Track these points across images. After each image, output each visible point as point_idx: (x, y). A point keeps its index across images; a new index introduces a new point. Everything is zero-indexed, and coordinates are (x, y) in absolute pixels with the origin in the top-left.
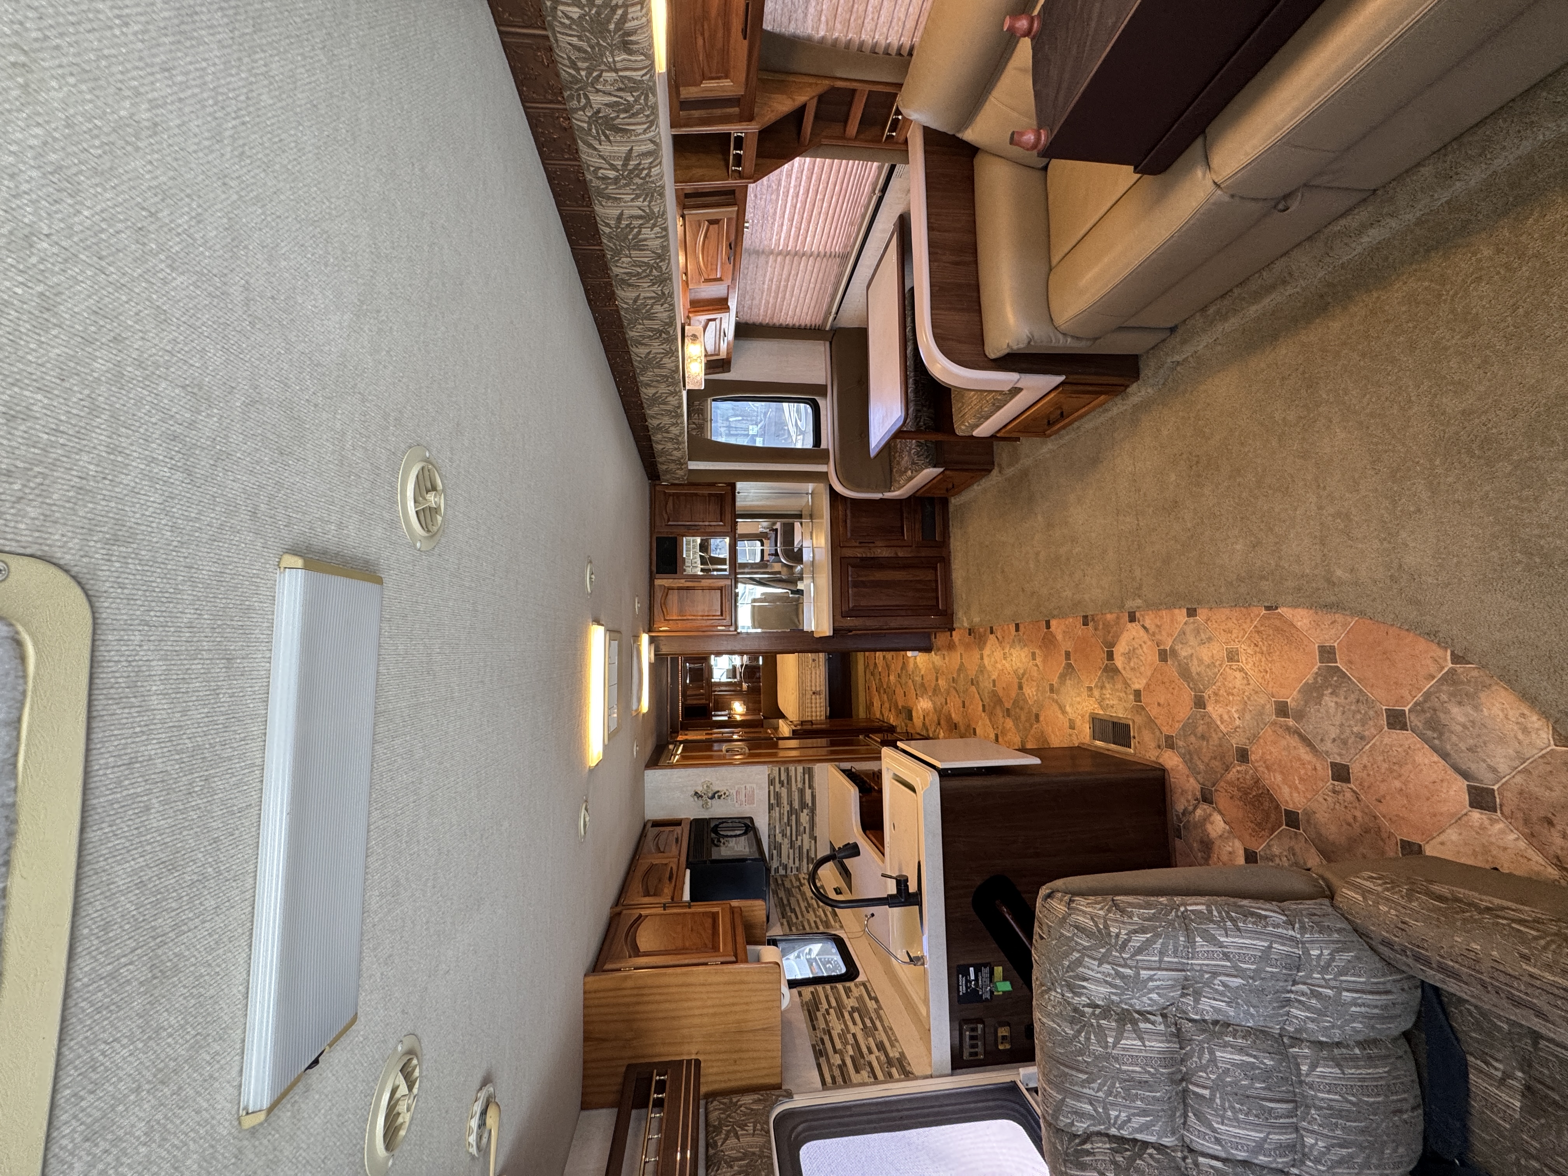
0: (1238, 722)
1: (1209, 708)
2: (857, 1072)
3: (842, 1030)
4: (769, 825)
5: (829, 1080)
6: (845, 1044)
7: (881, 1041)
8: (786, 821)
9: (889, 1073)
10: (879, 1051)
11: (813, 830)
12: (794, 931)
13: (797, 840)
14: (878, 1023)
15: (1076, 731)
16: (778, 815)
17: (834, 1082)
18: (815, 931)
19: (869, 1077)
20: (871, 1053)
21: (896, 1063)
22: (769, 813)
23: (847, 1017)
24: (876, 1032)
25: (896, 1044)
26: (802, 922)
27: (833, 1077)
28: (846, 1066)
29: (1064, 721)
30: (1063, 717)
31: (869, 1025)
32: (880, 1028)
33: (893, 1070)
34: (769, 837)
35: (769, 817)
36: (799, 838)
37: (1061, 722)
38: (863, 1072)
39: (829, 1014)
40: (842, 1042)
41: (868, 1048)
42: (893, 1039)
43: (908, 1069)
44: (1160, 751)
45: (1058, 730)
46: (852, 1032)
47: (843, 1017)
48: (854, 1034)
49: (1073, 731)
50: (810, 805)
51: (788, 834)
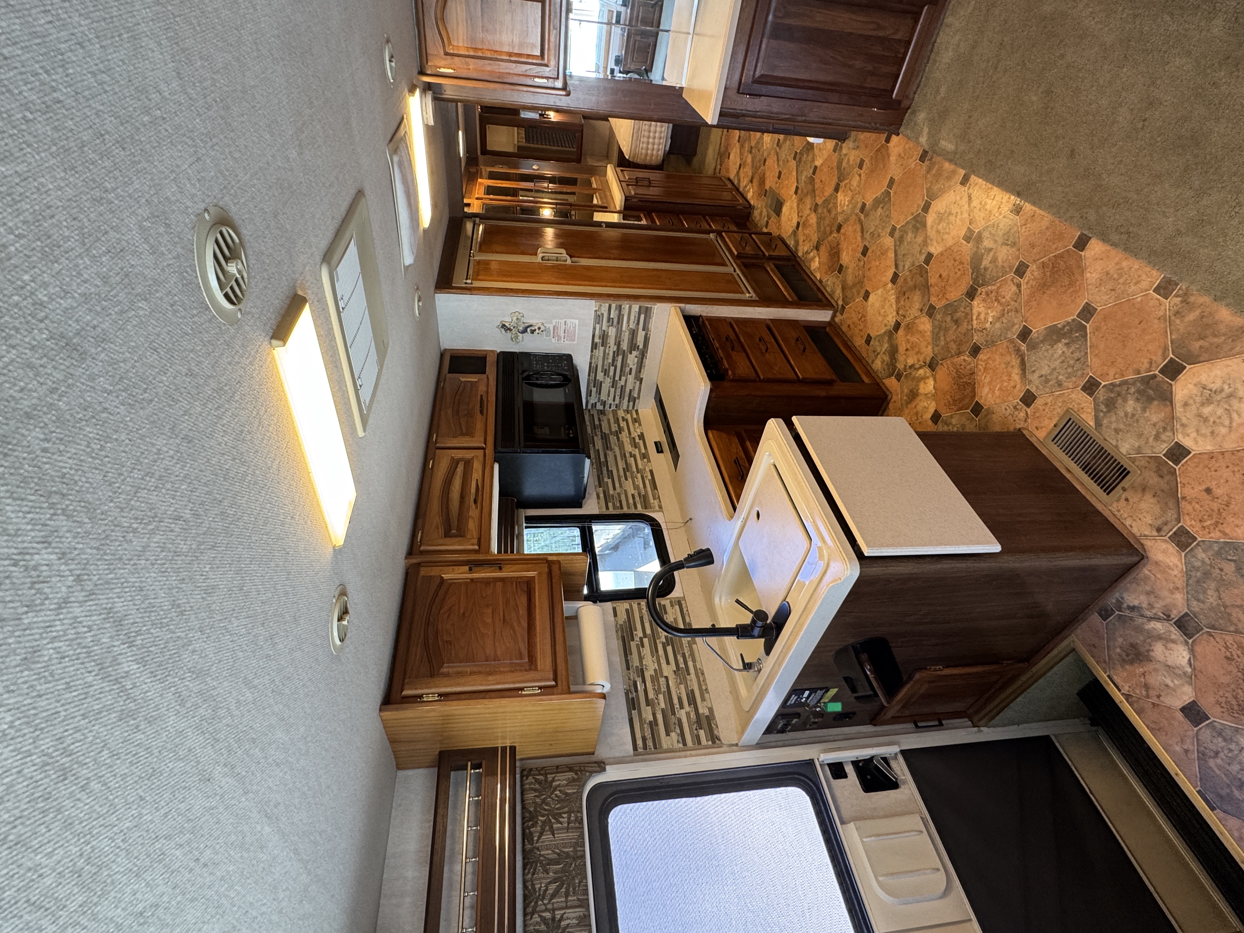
2: (668, 734)
3: (655, 670)
4: (591, 363)
5: (640, 742)
6: (657, 692)
7: (692, 691)
8: (610, 361)
9: (698, 737)
10: (689, 705)
11: (640, 372)
12: (611, 508)
13: (620, 379)
14: (690, 664)
15: (1029, 410)
16: (601, 354)
17: (645, 747)
18: (632, 511)
19: (678, 742)
20: (682, 707)
21: (704, 723)
22: (592, 351)
23: (661, 652)
24: (688, 677)
25: (706, 695)
26: (619, 494)
27: (644, 739)
28: (657, 725)
29: (1018, 386)
30: (1019, 381)
31: (682, 665)
32: (692, 670)
33: (702, 733)
34: (589, 375)
35: (591, 356)
36: (623, 378)
37: (1012, 384)
38: (673, 734)
39: (643, 646)
40: (654, 689)
41: (680, 699)
42: (704, 688)
43: (716, 732)
44: (1156, 534)
45: (1000, 389)
46: (665, 674)
47: (657, 651)
48: (666, 678)
49: (1025, 407)
50: (641, 347)
51: (611, 373)
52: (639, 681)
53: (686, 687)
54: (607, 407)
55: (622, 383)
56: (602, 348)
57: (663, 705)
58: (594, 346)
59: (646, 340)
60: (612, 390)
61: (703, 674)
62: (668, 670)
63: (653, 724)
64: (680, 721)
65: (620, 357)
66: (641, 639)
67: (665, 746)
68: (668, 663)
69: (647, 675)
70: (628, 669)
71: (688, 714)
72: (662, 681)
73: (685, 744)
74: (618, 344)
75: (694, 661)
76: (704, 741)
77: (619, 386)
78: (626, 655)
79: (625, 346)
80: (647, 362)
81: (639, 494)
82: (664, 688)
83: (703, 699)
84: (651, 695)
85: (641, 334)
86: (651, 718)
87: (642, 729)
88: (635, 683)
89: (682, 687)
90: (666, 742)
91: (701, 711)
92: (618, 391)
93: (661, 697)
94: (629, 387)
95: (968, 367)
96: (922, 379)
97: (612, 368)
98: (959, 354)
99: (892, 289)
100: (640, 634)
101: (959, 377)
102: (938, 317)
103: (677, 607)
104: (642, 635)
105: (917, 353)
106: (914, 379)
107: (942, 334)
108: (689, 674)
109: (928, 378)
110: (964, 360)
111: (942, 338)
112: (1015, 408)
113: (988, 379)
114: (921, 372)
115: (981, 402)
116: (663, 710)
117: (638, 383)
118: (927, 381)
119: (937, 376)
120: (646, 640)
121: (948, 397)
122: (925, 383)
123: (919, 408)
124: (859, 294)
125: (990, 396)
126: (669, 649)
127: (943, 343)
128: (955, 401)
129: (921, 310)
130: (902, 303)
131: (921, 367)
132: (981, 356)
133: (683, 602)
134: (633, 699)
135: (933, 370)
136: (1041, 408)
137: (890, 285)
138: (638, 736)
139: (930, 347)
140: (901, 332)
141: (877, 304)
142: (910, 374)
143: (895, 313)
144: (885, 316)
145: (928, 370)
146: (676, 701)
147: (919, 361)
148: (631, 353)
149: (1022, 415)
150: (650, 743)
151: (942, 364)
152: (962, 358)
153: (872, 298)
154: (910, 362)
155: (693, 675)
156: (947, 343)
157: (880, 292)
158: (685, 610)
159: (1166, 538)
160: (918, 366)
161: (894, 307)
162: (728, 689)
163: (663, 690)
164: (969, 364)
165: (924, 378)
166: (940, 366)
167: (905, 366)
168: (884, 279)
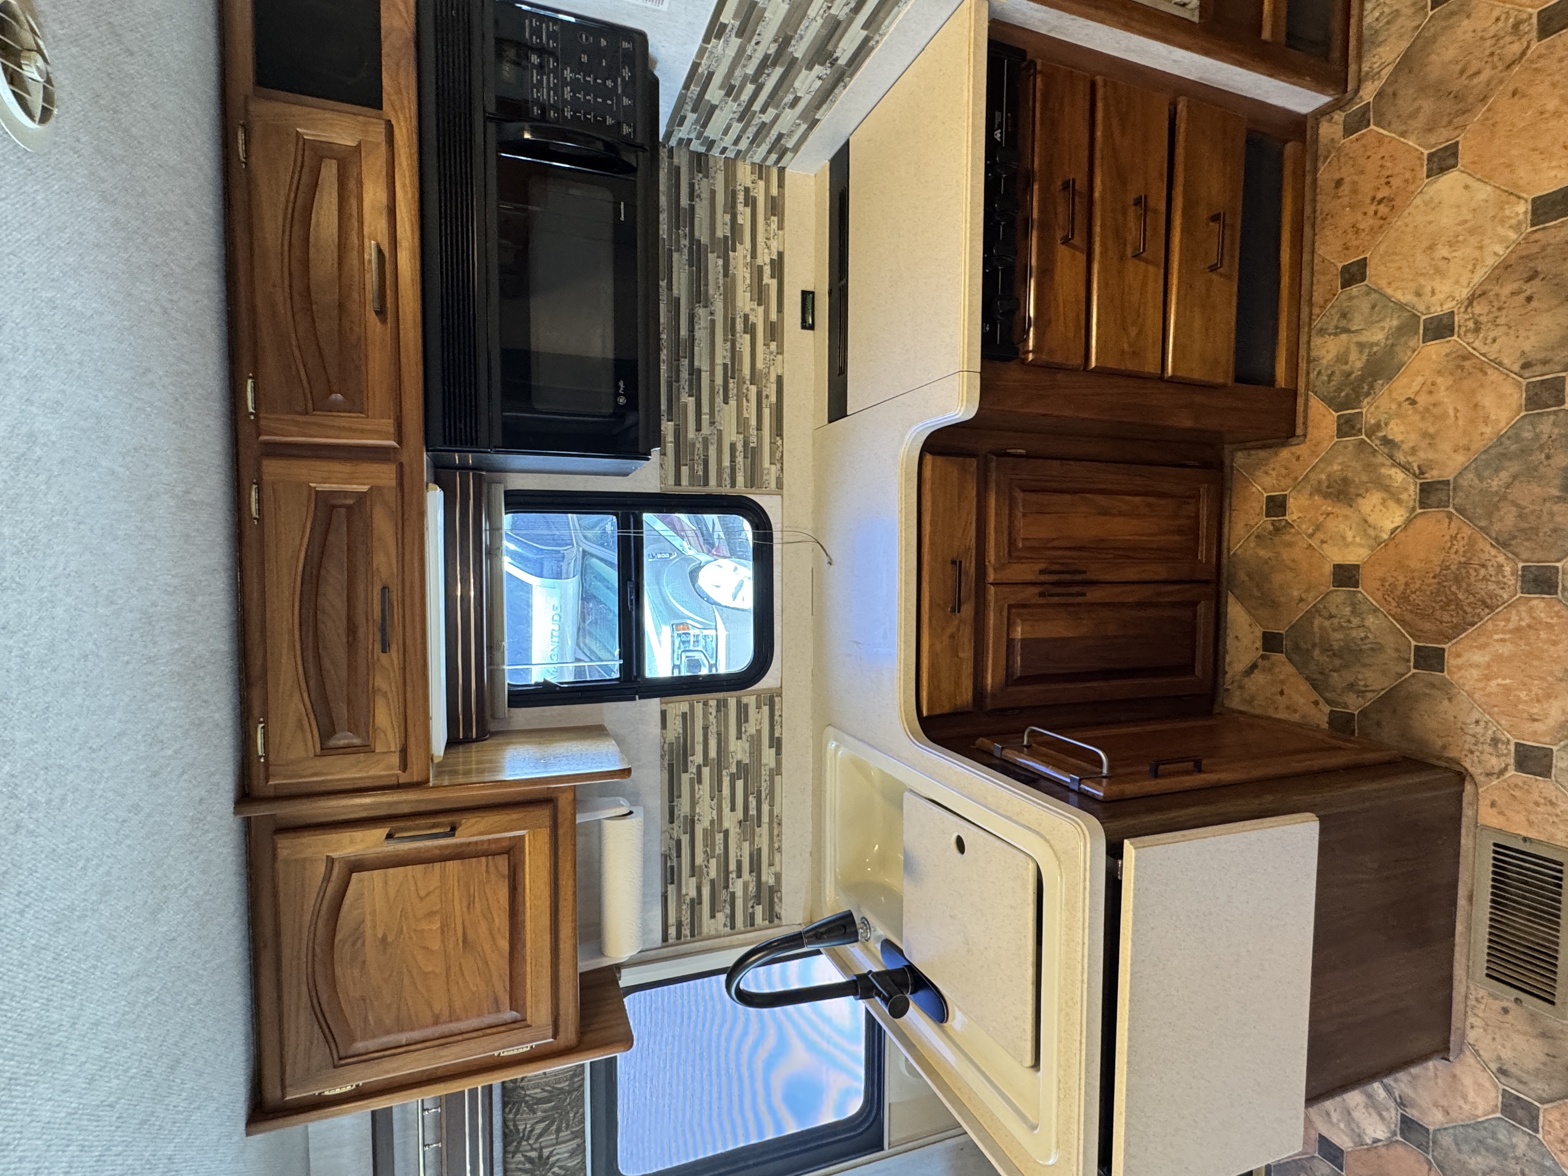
2: (713, 916)
3: (712, 822)
4: (695, 66)
5: (672, 931)
6: (708, 856)
7: (759, 850)
8: (750, 70)
9: (752, 916)
10: (751, 871)
11: (818, 107)
12: (685, 481)
13: (763, 110)
14: (765, 807)
15: (1511, 772)
16: (731, 52)
17: (679, 937)
18: (726, 490)
19: (725, 925)
20: (739, 876)
21: (765, 894)
22: (707, 39)
23: (726, 791)
24: (757, 830)
25: (777, 857)
26: (706, 442)
27: (679, 926)
28: (700, 903)
29: (1539, 727)
30: (1551, 722)
31: (753, 812)
32: (765, 819)
33: (759, 909)
34: (686, 86)
35: (701, 52)
36: (771, 112)
37: (1536, 709)
38: (720, 916)
39: (700, 782)
40: (705, 852)
41: (739, 864)
42: (776, 846)
43: (777, 908)
44: (1495, 1071)
45: (1507, 689)
46: (726, 825)
47: (720, 791)
48: (726, 833)
49: (1511, 761)
50: (842, 61)
51: (745, 96)
52: (685, 839)
53: (752, 843)
54: (715, 152)
55: (767, 118)
56: (735, 42)
57: (713, 874)
58: (715, 30)
59: (863, 51)
60: (737, 127)
61: (779, 824)
62: (730, 821)
63: (695, 903)
64: (733, 895)
65: (778, 71)
66: (699, 767)
67: (705, 930)
68: (733, 809)
69: (699, 829)
70: (672, 821)
71: (746, 886)
72: (719, 837)
73: (733, 927)
74: (784, 41)
75: (772, 805)
76: (759, 920)
77: (756, 121)
78: (671, 800)
79: (799, 49)
80: (843, 95)
81: (746, 444)
82: (719, 850)
83: (771, 865)
84: (699, 860)
85: (854, 36)
86: (693, 893)
87: (679, 910)
88: (679, 843)
89: (746, 845)
90: (708, 925)
91: (764, 878)
92: (751, 131)
93: (713, 862)
94: (782, 126)
95: (1492, 587)
96: (1387, 489)
97: (750, 88)
98: (1503, 544)
99: (1516, 228)
100: (700, 760)
101: (1457, 580)
102: (1546, 427)
103: (766, 709)
104: (701, 762)
105: (1425, 435)
106: (1370, 467)
107: (1515, 467)
108: (759, 826)
109: (1399, 501)
110: (1500, 566)
111: (1504, 475)
112: (1495, 741)
113: (1506, 650)
114: (1398, 476)
115: (1451, 661)
116: (712, 882)
117: (804, 127)
118: (1391, 504)
119: (1419, 523)
120: (706, 771)
121: (1402, 580)
122: (1384, 501)
123: (1332, 525)
124: (1429, 130)
125: (1475, 673)
126: (740, 784)
127: (1495, 484)
128: (1404, 598)
129: (1526, 366)
130: (1506, 291)
131: (1405, 468)
132: (1539, 604)
133: (777, 699)
134: (672, 868)
135: (1423, 504)
136: (1536, 796)
137: (1522, 209)
138: (672, 920)
139: (1460, 459)
140: (1436, 350)
141: (1447, 220)
142: (1374, 452)
143: (1465, 293)
144: (1437, 270)
145: (1412, 492)
146: (732, 867)
147: (1414, 450)
148: (810, 67)
149: (1495, 763)
150: (686, 931)
151: (1450, 516)
152: (1501, 559)
153: (1450, 181)
154: (1396, 431)
155: (765, 827)
156: (1504, 498)
157: (1483, 192)
158: (777, 713)
159: (1501, 1087)
160: (1400, 457)
161: (1477, 278)
162: (809, 849)
163: (717, 852)
164: (1503, 586)
165: (1391, 494)
166: (1441, 516)
167: (1378, 426)
168: (1523, 173)
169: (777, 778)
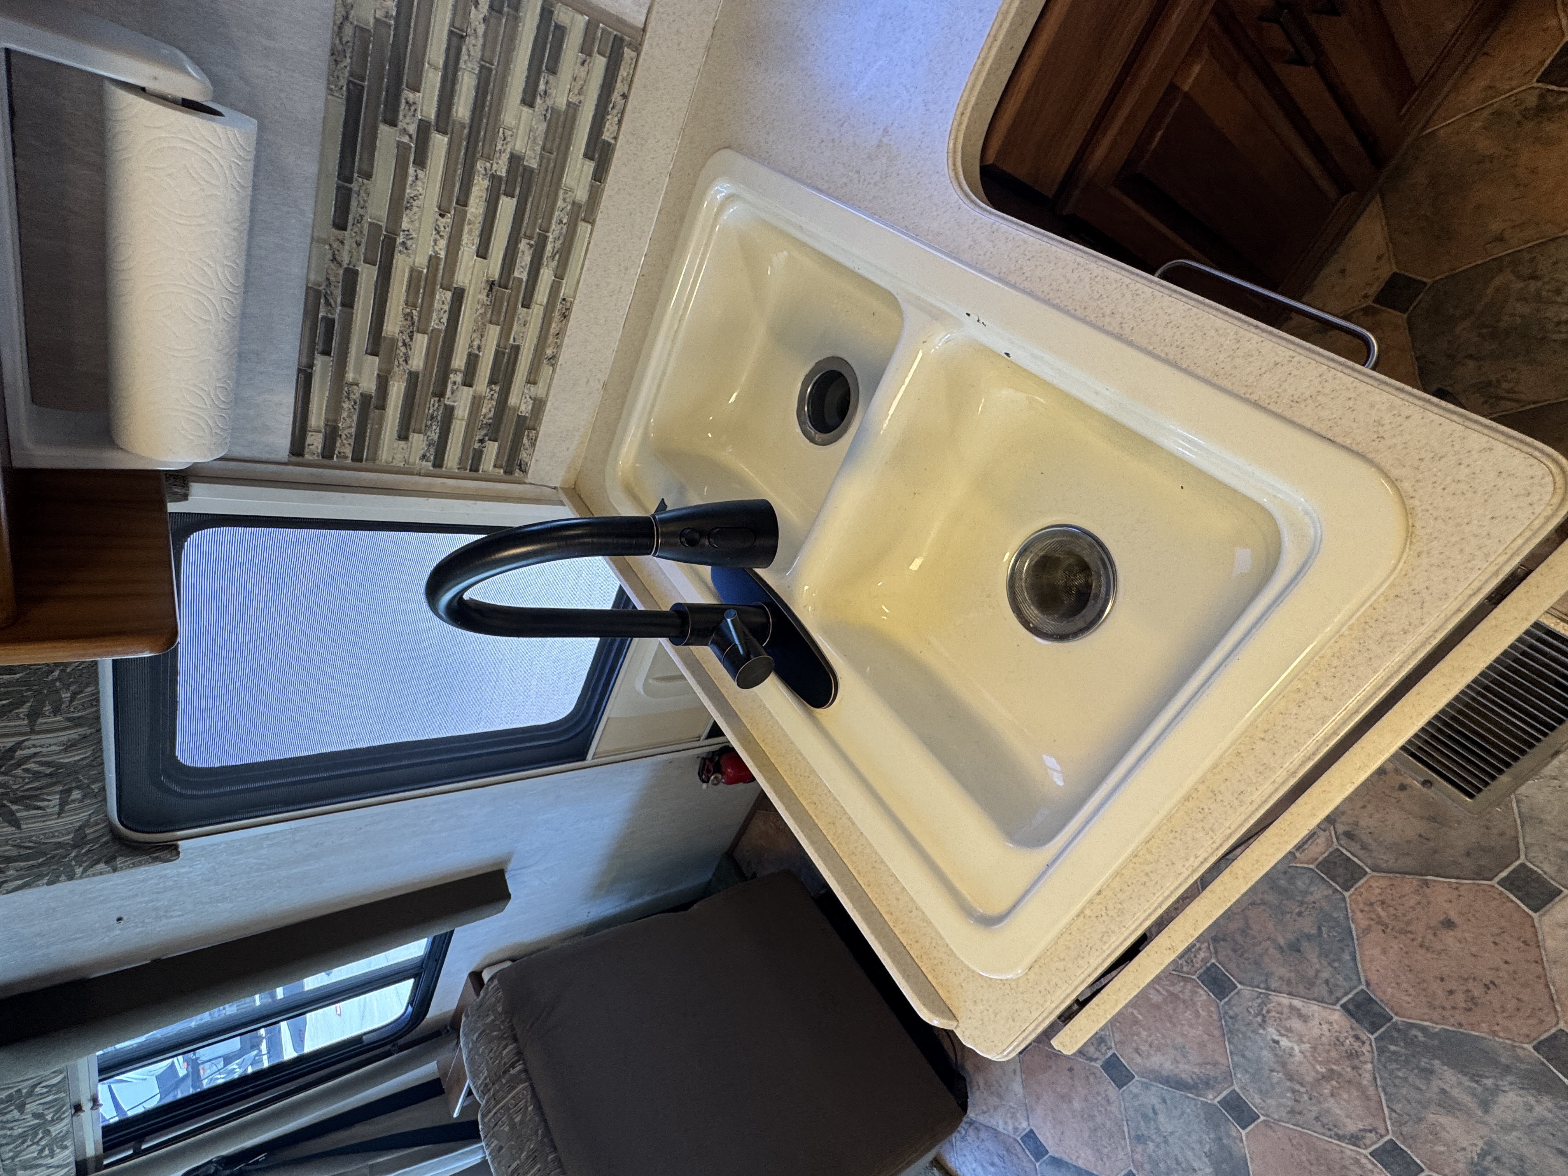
0: (1272, 1032)
1: (1337, 1016)
2: (403, 436)
3: (433, 260)
5: (315, 441)
6: (414, 326)
7: (516, 349)
9: (478, 455)
10: (492, 382)
14: (546, 275)
17: (328, 452)
19: (424, 457)
20: (468, 382)
21: (508, 429)
23: (476, 208)
24: (521, 311)
25: (546, 370)
27: (331, 435)
28: (382, 407)
31: (521, 273)
32: (541, 295)
33: (492, 449)
38: (418, 442)
39: (421, 162)
40: (408, 316)
41: (473, 361)
42: (549, 352)
43: (523, 455)
46: (461, 278)
47: (463, 202)
48: (459, 295)
52: (368, 275)
53: (505, 333)
57: (417, 362)
61: (565, 316)
62: (473, 274)
63: (371, 405)
64: (449, 412)
66: (424, 128)
67: (383, 455)
68: (483, 252)
69: (402, 265)
70: (340, 224)
71: (477, 402)
72: (443, 298)
73: (438, 462)
75: (559, 276)
76: (488, 463)
78: (345, 174)
82: (438, 320)
83: (532, 381)
84: (393, 326)
86: (369, 385)
87: (335, 406)
88: (351, 277)
89: (494, 332)
90: (391, 449)
91: (513, 400)
93: (421, 341)
100: (429, 109)
103: (600, 63)
104: (432, 115)
108: (526, 305)
116: (413, 377)
120: (439, 143)
126: (507, 206)
133: (628, 53)
134: (330, 323)
138: (317, 418)
146: (459, 361)
150: (345, 447)
155: (537, 311)
158: (620, 87)
162: (604, 377)
163: (433, 324)
169: (583, 228)
